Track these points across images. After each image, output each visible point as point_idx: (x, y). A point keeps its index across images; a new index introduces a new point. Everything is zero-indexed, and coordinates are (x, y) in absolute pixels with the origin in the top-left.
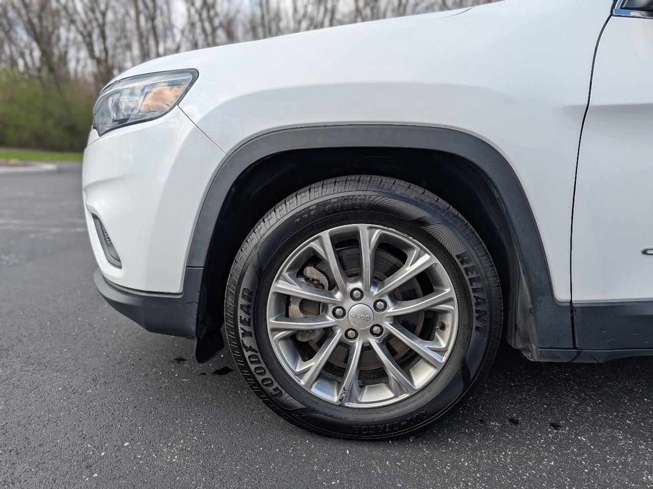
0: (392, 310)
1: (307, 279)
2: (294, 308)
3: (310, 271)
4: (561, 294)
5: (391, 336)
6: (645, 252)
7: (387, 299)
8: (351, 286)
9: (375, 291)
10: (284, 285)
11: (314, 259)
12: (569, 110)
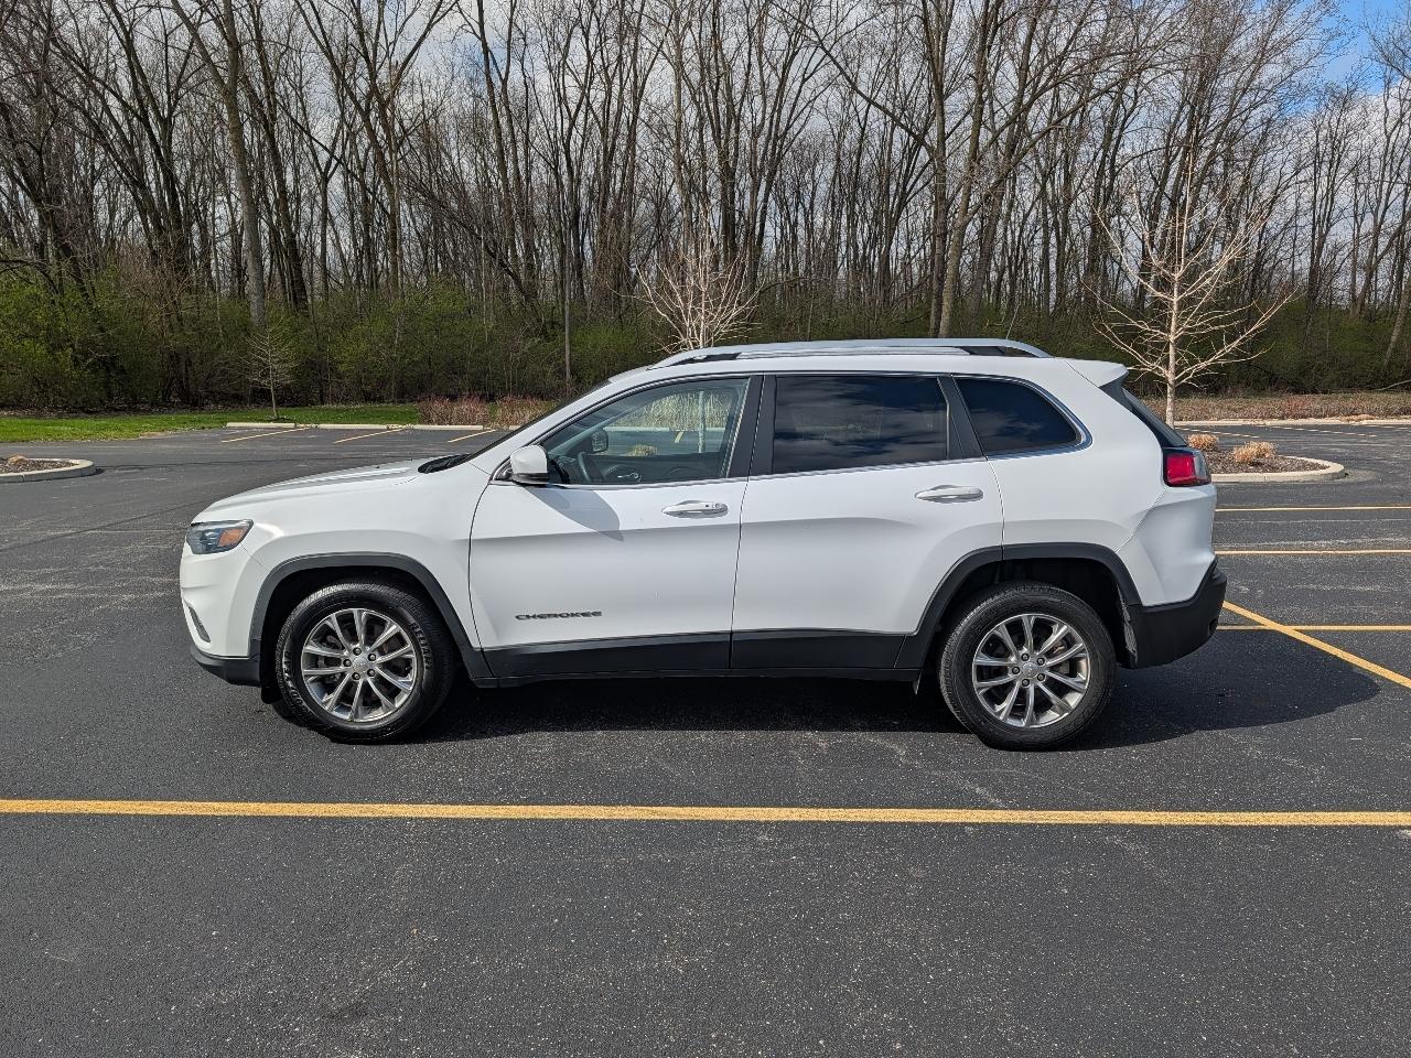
0: (380, 659)
1: (328, 644)
2: (321, 662)
3: (329, 638)
4: (475, 644)
5: (380, 677)
6: (517, 617)
7: (376, 653)
8: (353, 647)
9: (368, 649)
10: (311, 648)
11: (330, 631)
12: (462, 542)
